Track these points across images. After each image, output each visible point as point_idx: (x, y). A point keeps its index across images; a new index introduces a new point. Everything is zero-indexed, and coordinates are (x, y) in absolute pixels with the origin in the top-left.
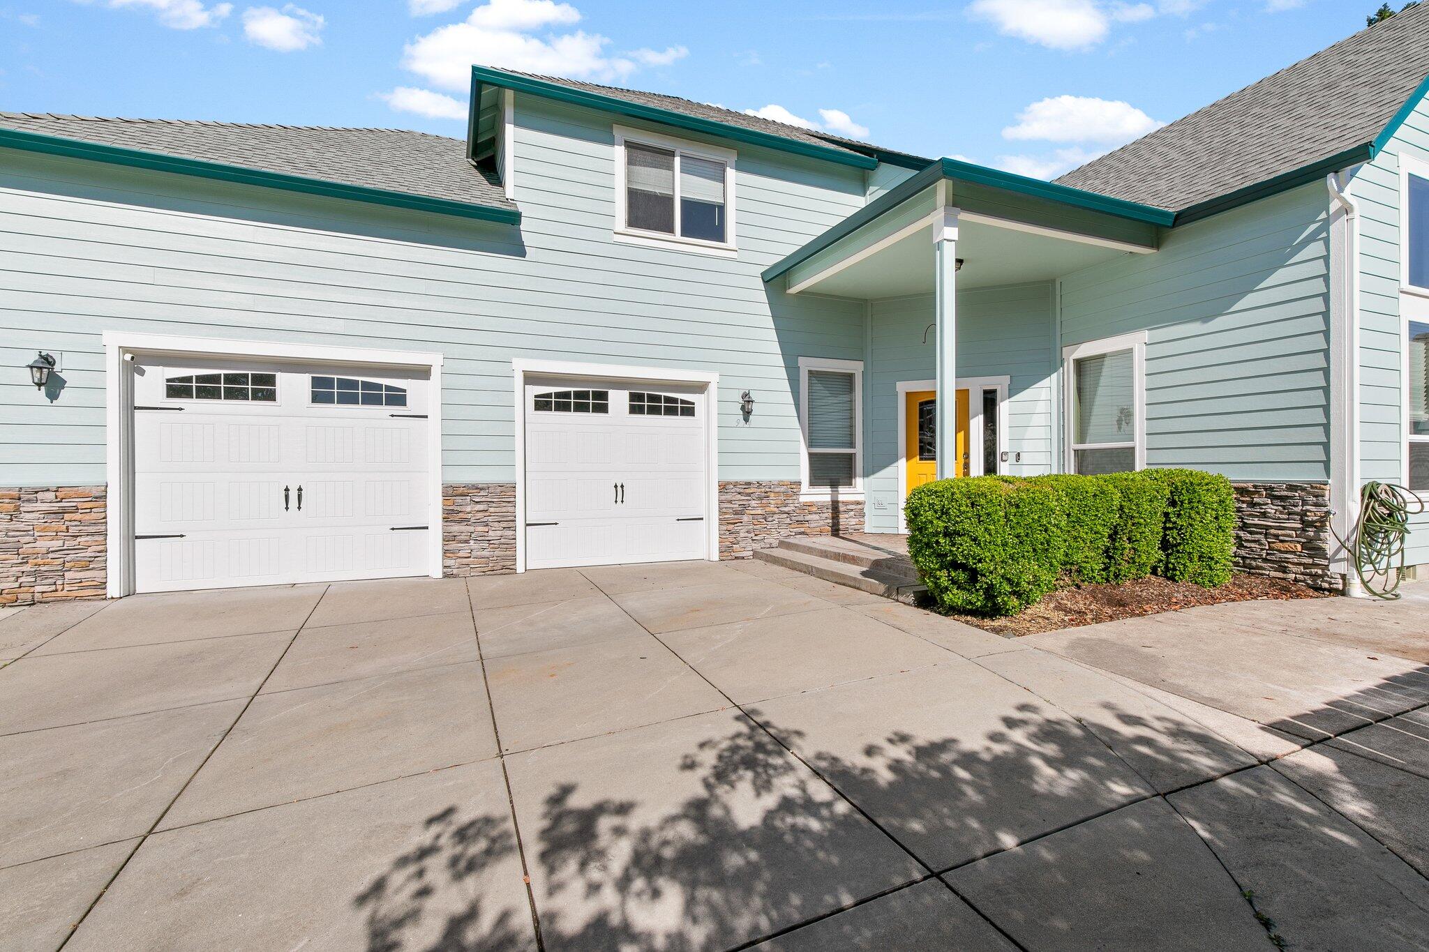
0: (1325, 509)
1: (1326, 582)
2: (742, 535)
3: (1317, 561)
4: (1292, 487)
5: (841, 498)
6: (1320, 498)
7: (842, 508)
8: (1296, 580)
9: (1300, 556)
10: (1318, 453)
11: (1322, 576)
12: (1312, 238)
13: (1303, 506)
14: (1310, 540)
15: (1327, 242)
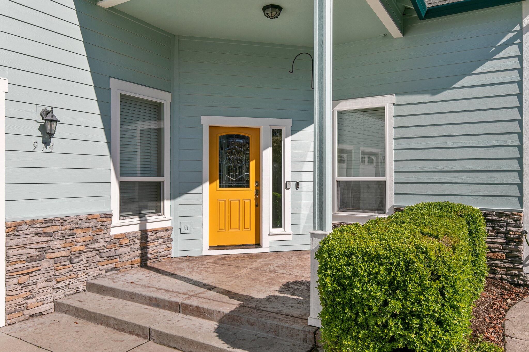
0: (521, 230)
1: (521, 280)
2: (39, 285)
3: (516, 266)
4: (499, 214)
5: (149, 227)
6: (518, 222)
7: (151, 236)
8: (502, 279)
9: (505, 262)
10: (515, 191)
11: (518, 276)
12: (510, 43)
13: (506, 227)
14: (512, 251)
15: (520, 46)
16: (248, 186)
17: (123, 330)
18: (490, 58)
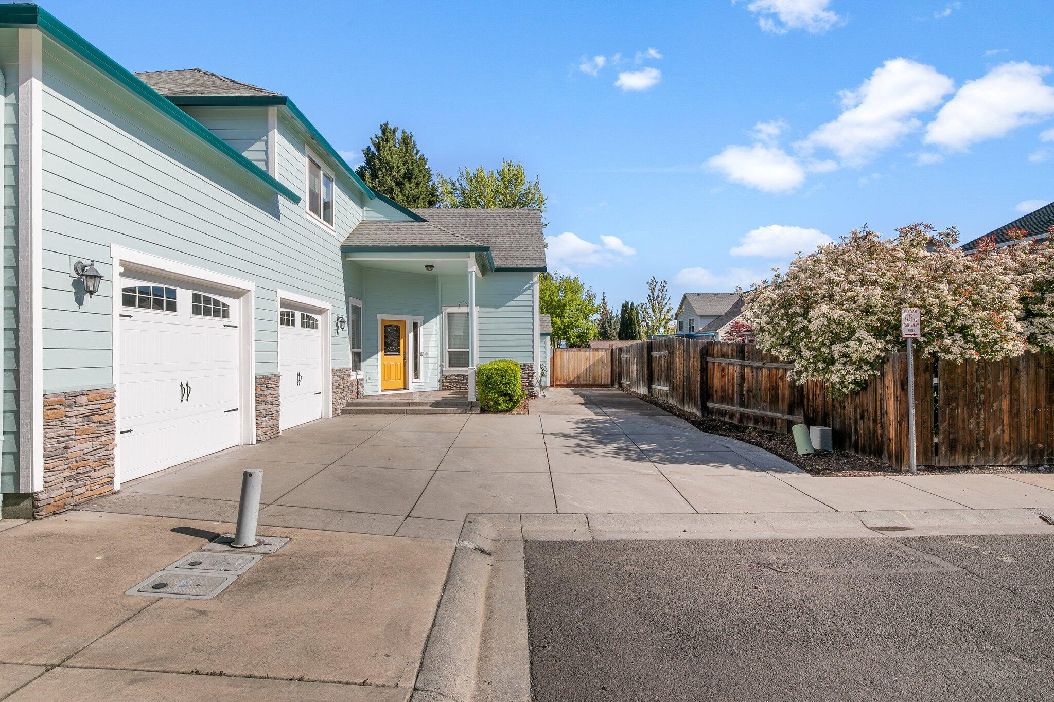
0: (533, 371)
2: (338, 401)
3: (532, 388)
4: (525, 365)
5: (358, 377)
6: (532, 368)
7: (359, 382)
9: (527, 386)
11: (532, 392)
12: (528, 288)
13: (528, 371)
14: (530, 381)
15: (533, 290)
16: (400, 355)
17: (390, 413)
18: (521, 294)
